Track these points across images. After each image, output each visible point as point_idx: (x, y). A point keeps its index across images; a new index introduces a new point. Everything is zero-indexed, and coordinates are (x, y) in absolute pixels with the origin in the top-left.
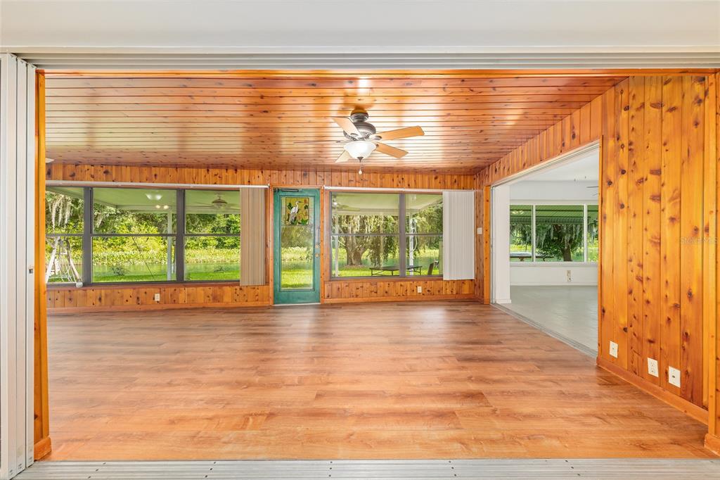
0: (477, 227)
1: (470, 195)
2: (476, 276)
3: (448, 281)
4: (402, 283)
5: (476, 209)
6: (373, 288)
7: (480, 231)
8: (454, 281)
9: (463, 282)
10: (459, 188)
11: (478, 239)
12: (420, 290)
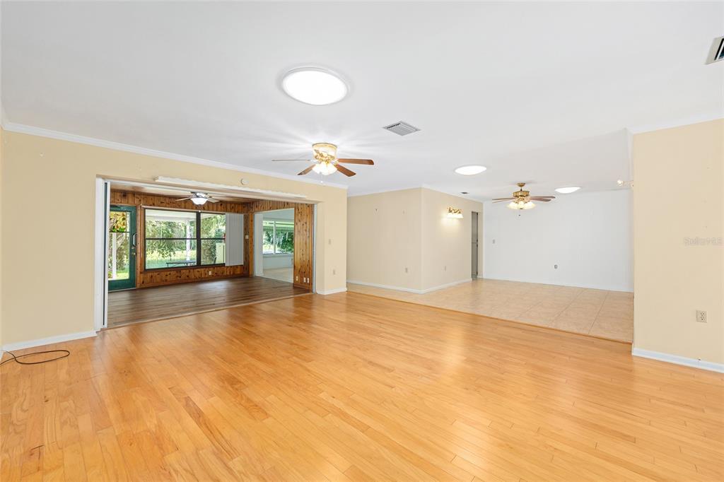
0: (245, 235)
1: (241, 216)
2: (244, 263)
3: (228, 267)
4: (199, 270)
5: (245, 224)
6: (179, 275)
7: (247, 237)
8: (231, 266)
9: (237, 266)
10: (235, 212)
11: (246, 242)
12: (210, 273)
